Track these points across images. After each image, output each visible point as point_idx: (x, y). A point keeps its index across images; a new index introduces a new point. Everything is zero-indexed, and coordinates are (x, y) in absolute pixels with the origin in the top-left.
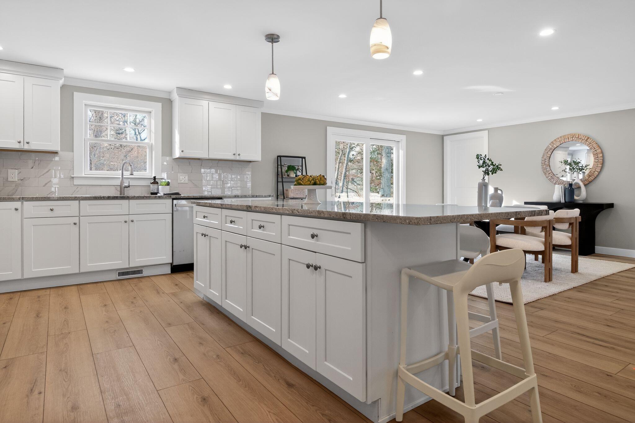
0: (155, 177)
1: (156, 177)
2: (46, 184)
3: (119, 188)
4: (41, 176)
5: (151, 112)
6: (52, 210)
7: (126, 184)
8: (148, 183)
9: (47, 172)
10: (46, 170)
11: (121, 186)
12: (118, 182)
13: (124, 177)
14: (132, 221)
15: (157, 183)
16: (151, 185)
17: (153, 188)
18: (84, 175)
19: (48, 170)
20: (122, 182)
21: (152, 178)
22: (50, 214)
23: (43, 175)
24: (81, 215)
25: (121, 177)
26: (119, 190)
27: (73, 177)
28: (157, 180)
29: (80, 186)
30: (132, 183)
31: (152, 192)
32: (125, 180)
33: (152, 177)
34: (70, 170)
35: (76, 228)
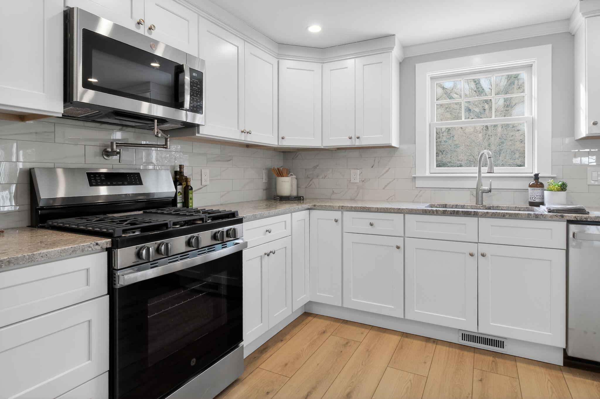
0: (536, 177)
1: (540, 175)
2: (386, 186)
3: (475, 193)
4: (381, 176)
5: (531, 66)
6: (371, 225)
7: (486, 188)
8: (525, 184)
9: (387, 171)
10: (387, 169)
11: (477, 189)
12: (473, 184)
13: (483, 175)
14: (483, 255)
15: (541, 185)
16: (529, 189)
17: (534, 194)
18: (428, 174)
19: (388, 168)
20: (479, 184)
21: (531, 177)
22: (370, 230)
23: (383, 175)
24: (406, 235)
25: (477, 175)
26: (475, 196)
27: (415, 178)
28: (540, 180)
29: (423, 189)
30: (495, 185)
31: (530, 200)
32: (484, 181)
33: (533, 175)
34: (412, 168)
35: (400, 253)
